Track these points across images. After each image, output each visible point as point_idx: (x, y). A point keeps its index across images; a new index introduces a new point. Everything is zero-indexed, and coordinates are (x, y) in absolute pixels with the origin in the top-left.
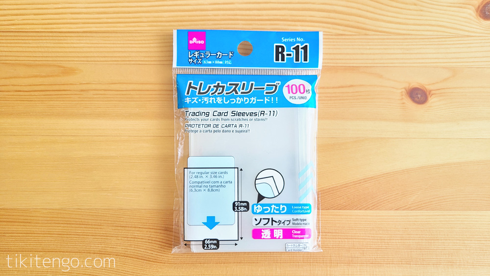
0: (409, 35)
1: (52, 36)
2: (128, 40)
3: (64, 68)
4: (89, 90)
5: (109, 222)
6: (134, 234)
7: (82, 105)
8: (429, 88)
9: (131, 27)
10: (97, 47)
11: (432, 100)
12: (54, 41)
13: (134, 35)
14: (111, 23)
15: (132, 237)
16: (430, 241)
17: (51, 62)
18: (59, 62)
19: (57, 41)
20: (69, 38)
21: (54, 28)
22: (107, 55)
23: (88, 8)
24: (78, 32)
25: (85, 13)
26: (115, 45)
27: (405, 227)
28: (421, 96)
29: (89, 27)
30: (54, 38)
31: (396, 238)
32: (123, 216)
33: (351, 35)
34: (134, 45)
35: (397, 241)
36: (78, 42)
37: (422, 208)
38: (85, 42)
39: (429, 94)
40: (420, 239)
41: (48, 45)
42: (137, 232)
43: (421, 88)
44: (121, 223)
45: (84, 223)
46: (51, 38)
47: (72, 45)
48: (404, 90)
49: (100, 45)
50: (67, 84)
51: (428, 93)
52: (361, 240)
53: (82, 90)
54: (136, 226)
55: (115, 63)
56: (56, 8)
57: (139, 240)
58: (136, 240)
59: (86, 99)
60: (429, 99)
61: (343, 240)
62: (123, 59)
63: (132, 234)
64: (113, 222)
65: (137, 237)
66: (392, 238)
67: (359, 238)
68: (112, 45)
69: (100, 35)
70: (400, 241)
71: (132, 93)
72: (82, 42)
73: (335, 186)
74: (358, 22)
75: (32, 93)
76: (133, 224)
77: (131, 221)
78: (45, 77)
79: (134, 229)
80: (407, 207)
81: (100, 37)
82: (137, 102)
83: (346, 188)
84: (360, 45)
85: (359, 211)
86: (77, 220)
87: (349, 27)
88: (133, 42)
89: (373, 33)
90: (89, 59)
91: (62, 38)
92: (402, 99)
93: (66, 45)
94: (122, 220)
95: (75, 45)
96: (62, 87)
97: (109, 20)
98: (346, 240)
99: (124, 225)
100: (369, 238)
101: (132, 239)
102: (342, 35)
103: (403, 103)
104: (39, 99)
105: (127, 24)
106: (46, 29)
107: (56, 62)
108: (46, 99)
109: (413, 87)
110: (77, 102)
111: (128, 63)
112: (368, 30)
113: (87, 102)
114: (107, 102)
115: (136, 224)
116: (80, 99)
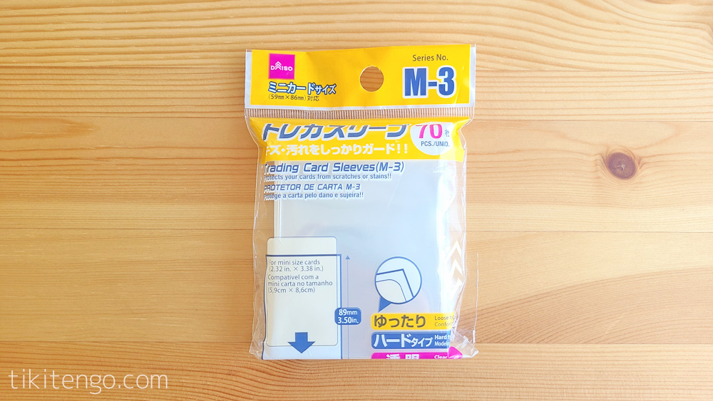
0: (608, 70)
1: (52, 74)
2: (171, 80)
3: (72, 123)
4: (110, 158)
5: (143, 362)
6: (181, 381)
7: (99, 181)
8: (637, 153)
9: (174, 59)
10: (123, 91)
11: (642, 173)
12: (55, 82)
13: (179, 71)
14: (143, 53)
15: (178, 384)
16: (637, 391)
17: (50, 114)
18: (62, 115)
19: (59, 82)
20: (78, 77)
21: (54, 62)
22: (137, 102)
23: (107, 29)
24: (92, 68)
25: (102, 38)
26: (149, 88)
27: (600, 369)
28: (626, 167)
29: (109, 60)
30: (55, 77)
31: (585, 387)
32: (164, 353)
33: (517, 71)
34: (179, 88)
35: (587, 391)
36: (92, 82)
37: (626, 340)
38: (103, 82)
39: (639, 163)
40: (622, 387)
41: (45, 88)
42: (186, 377)
43: (626, 153)
44: (161, 363)
45: (104, 364)
46: (50, 77)
47: (83, 88)
48: (598, 157)
49: (126, 88)
50: (76, 149)
51: (636, 162)
52: (531, 390)
53: (98, 159)
54: (185, 368)
55: (150, 115)
56: (57, 30)
57: (188, 389)
58: (184, 389)
59: (104, 172)
60: (639, 170)
61: (503, 389)
62: (162, 110)
63: (177, 380)
64: (148, 362)
65: (185, 385)
66: (579, 387)
67: (528, 386)
68: (146, 88)
69: (127, 72)
70: (591, 391)
71: (176, 162)
72: (98, 82)
73: (491, 306)
74: (529, 51)
75: (22, 163)
76: (180, 364)
77: (177, 360)
78: (41, 137)
79: (181, 373)
80: (603, 339)
81: (127, 75)
82: (185, 177)
83: (507, 309)
84: (530, 87)
85: (528, 345)
86: (94, 359)
87: (515, 58)
88: (177, 83)
89: (552, 67)
90: (110, 110)
91: (67, 77)
92: (597, 171)
93: (73, 88)
94: (162, 359)
95: (87, 88)
96: (69, 154)
97: (141, 49)
98: (508, 389)
99: (165, 367)
100: (543, 386)
101: (178, 388)
102: (503, 71)
103: (598, 178)
104: (33, 173)
105: (169, 55)
106: (42, 62)
107: (59, 115)
108: (44, 173)
109: (613, 152)
110: (91, 177)
111: (169, 115)
112: (544, 63)
113: (107, 177)
114: (138, 177)
115: (183, 364)
116: (96, 173)
